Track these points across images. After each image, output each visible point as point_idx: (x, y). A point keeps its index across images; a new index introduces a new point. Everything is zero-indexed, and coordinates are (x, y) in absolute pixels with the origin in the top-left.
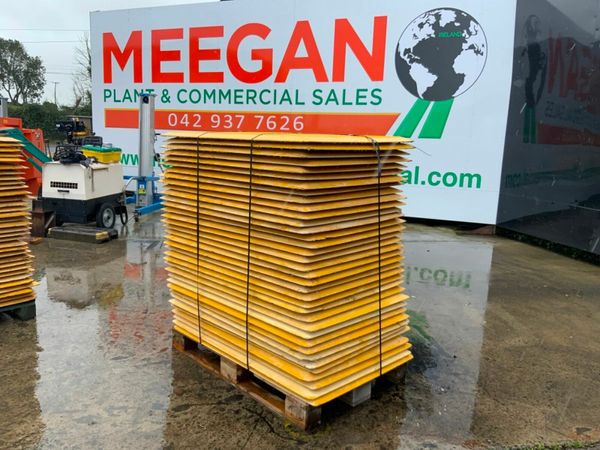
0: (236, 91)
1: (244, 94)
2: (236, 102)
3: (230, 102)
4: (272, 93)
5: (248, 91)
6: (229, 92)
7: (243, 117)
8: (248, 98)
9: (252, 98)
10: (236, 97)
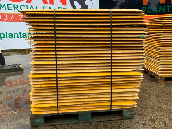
0: (8, 5)
1: (12, 6)
2: (8, 9)
3: (5, 9)
4: (26, 6)
5: (14, 5)
6: (5, 5)
7: (13, 15)
8: (14, 8)
9: (17, 8)
10: (8, 7)
